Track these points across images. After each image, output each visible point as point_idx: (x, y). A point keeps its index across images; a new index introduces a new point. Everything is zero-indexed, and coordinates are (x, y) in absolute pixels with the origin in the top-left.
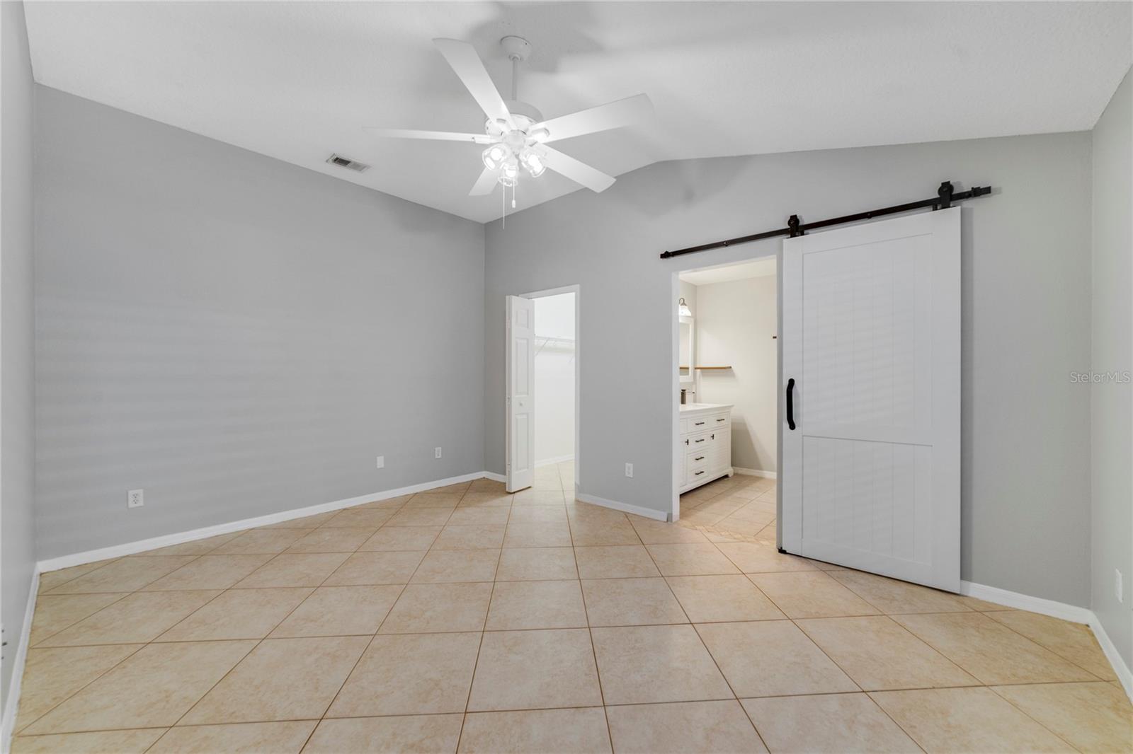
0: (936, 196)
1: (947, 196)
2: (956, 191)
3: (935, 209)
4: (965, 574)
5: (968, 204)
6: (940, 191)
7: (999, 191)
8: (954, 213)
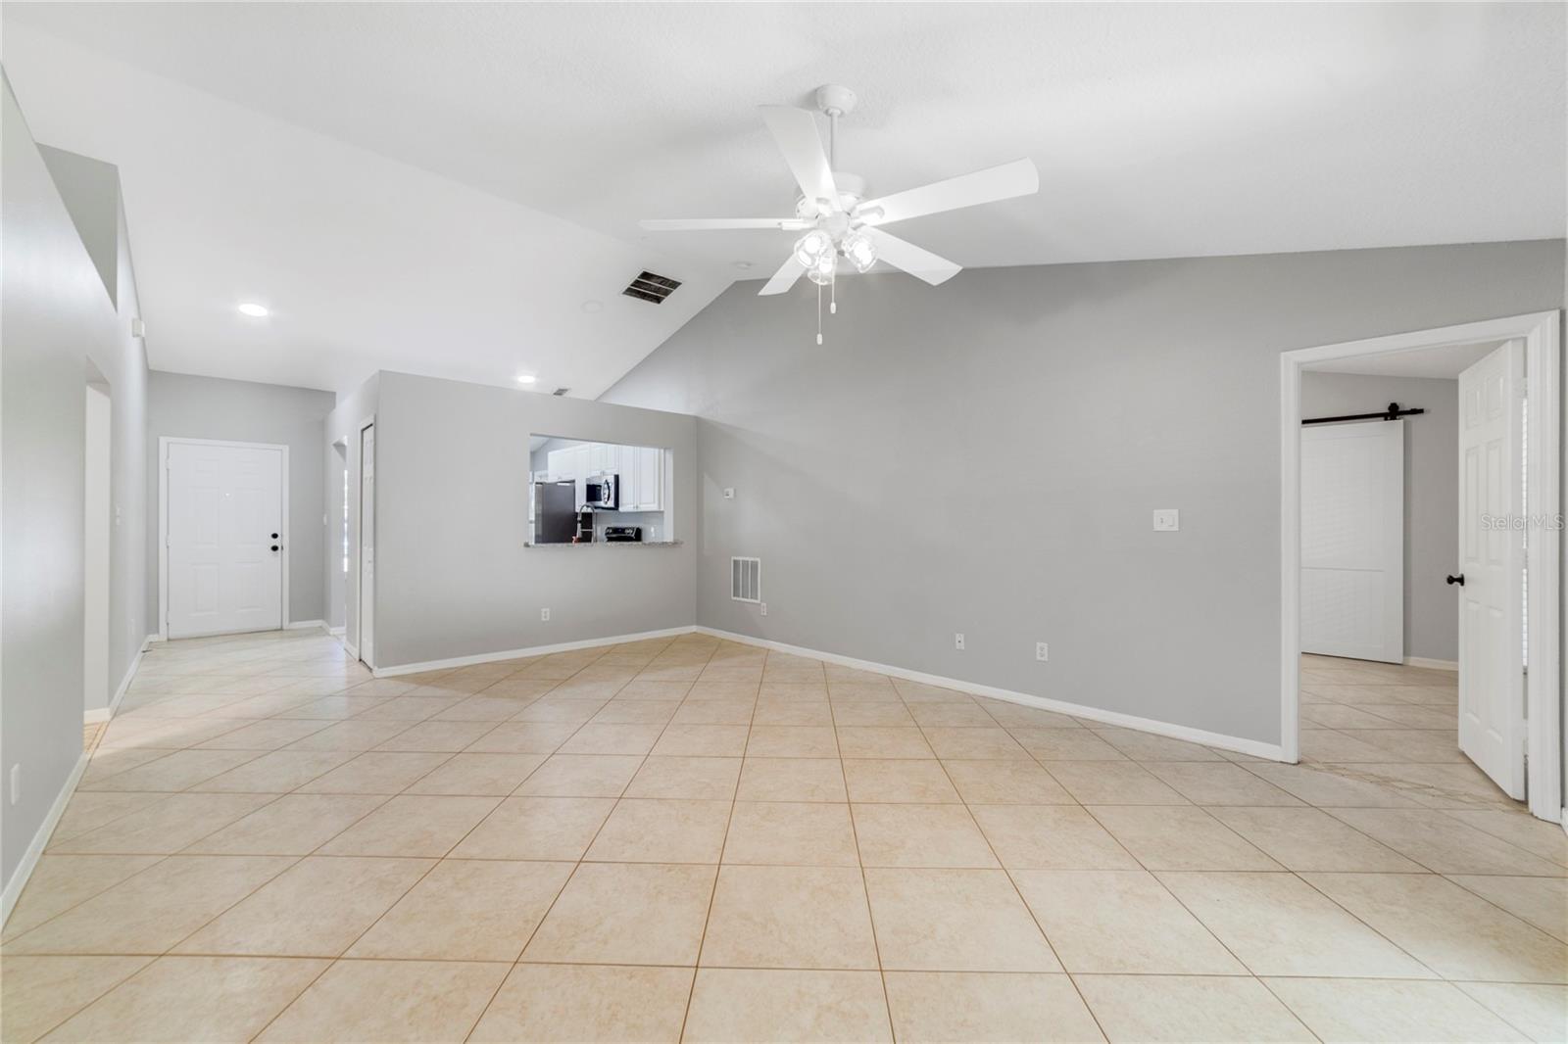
0: (1388, 411)
1: (1393, 412)
2: (1400, 409)
3: (1386, 419)
4: (1406, 652)
5: (1408, 417)
6: (1389, 408)
7: (1429, 411)
8: (1399, 423)
